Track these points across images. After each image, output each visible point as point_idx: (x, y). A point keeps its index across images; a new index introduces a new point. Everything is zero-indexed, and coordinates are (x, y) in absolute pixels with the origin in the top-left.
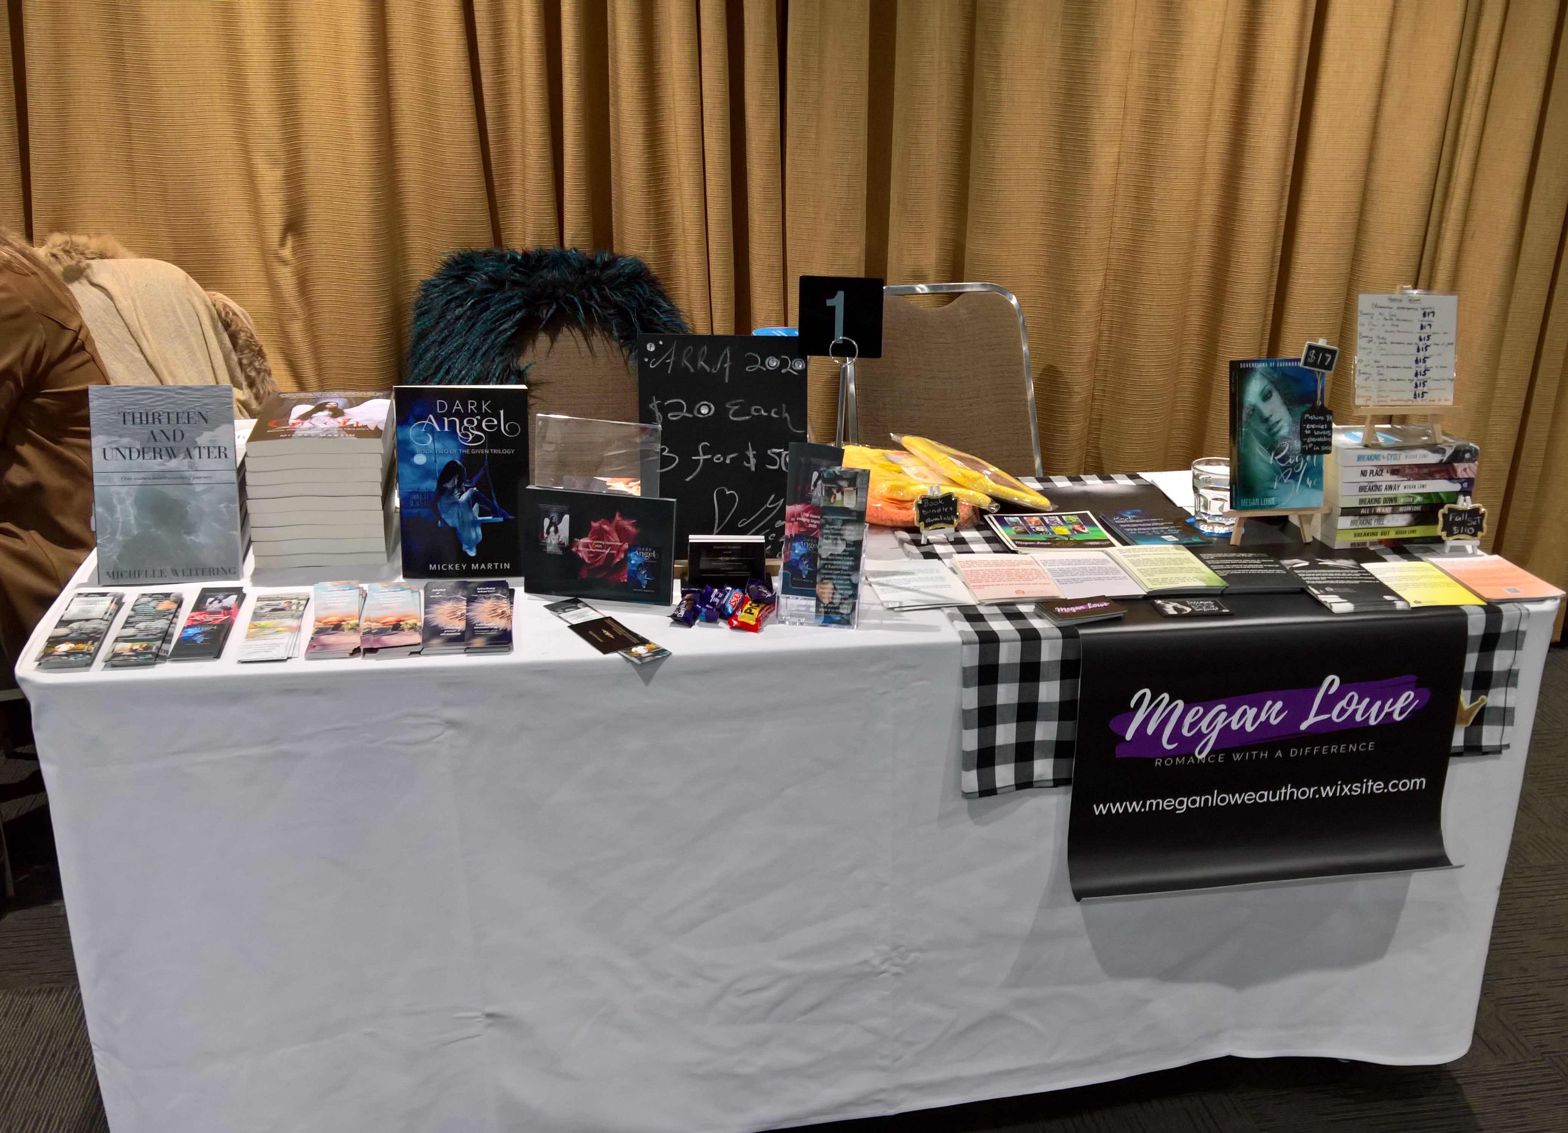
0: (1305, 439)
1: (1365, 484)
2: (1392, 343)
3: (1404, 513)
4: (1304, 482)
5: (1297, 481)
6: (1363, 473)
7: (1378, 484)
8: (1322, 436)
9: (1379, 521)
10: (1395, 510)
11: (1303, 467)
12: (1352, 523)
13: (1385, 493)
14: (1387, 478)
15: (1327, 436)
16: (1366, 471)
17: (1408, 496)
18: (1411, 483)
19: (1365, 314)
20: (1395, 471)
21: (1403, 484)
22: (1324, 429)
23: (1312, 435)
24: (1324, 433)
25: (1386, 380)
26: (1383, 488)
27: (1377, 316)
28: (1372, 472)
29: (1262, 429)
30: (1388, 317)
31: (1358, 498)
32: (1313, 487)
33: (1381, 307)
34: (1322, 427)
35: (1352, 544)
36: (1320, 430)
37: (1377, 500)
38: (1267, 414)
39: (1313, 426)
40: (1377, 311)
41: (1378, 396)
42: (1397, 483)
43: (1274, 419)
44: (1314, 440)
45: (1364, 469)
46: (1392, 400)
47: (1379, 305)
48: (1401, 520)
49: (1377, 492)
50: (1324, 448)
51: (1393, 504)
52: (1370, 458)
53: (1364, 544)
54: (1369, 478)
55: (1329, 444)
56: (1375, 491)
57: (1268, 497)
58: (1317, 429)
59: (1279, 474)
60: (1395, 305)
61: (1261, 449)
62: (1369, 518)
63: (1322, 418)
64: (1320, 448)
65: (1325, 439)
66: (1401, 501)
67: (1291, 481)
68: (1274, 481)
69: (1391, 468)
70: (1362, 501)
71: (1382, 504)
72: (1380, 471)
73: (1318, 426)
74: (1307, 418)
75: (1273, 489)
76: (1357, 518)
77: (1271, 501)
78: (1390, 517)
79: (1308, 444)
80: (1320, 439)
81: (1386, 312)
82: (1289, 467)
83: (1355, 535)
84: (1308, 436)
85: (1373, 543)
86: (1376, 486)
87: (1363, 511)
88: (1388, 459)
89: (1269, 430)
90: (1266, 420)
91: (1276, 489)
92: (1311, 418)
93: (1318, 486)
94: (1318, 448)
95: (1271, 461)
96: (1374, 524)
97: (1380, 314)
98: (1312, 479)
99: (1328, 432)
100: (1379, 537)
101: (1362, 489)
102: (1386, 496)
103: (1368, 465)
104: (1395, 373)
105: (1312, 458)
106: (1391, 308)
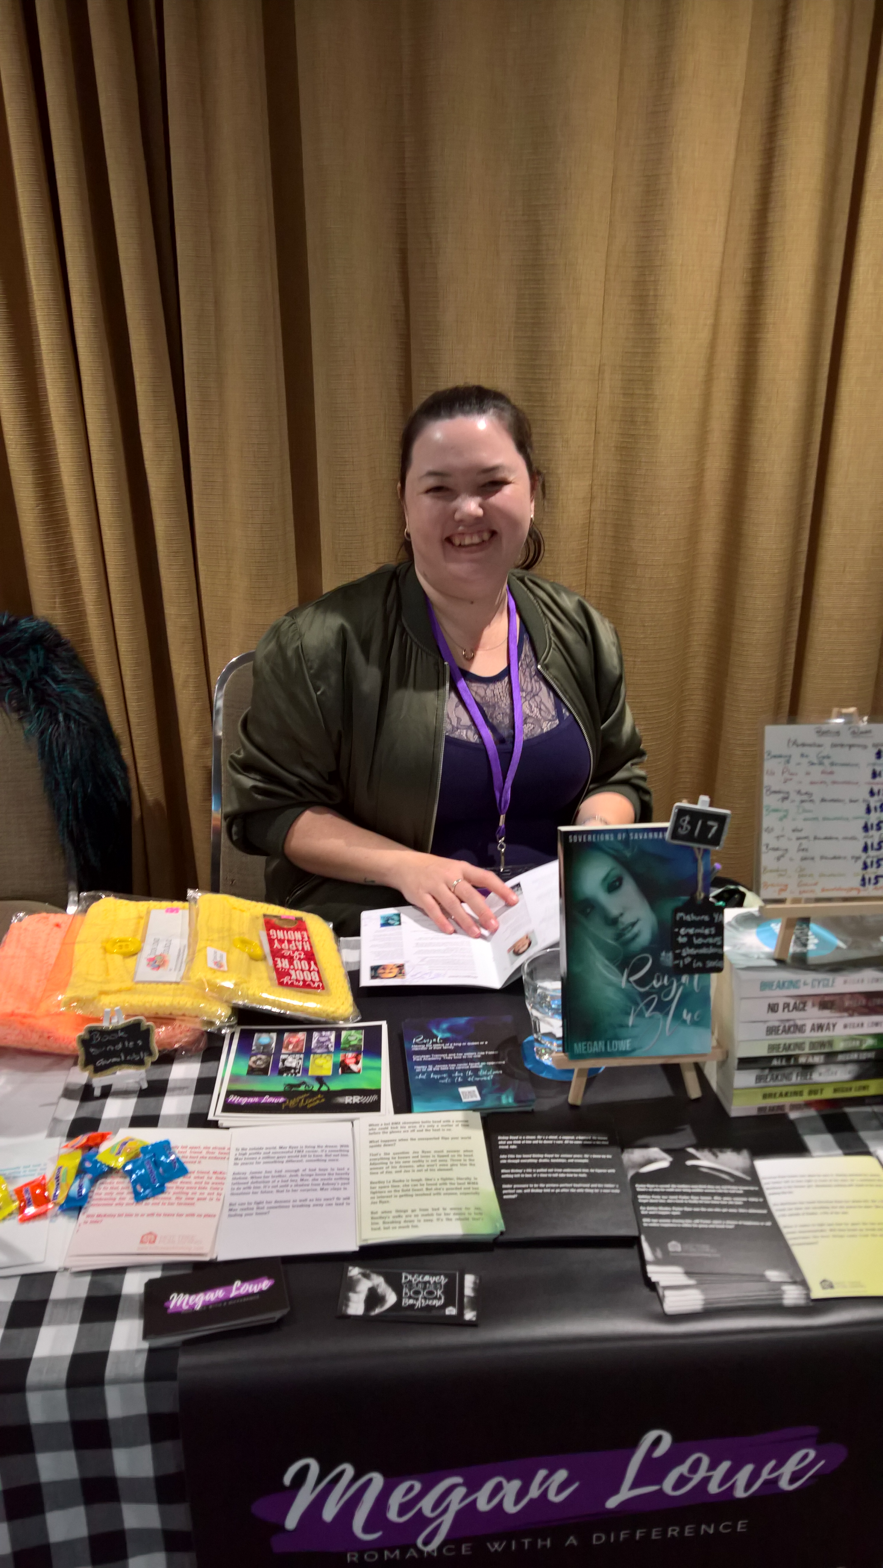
0: (678, 951)
1: (777, 1024)
2: (823, 800)
3: (845, 1063)
4: (677, 1016)
5: (667, 1014)
6: (773, 1008)
7: (799, 1023)
8: (708, 945)
9: (804, 1075)
10: (831, 1057)
11: (676, 993)
12: (759, 1079)
13: (809, 1035)
14: (812, 1015)
15: (714, 945)
16: (777, 1004)
17: (852, 1038)
18: (857, 1019)
19: (775, 757)
20: (827, 1003)
21: (841, 1023)
22: (710, 935)
23: (690, 944)
24: (710, 940)
25: (813, 859)
26: (808, 1028)
27: (796, 758)
28: (786, 1006)
29: (607, 936)
30: (815, 761)
31: (766, 1045)
32: (695, 1023)
33: (803, 745)
34: (707, 931)
35: (760, 1109)
36: (705, 936)
37: (799, 1046)
38: (614, 911)
39: (691, 931)
40: (795, 752)
41: (799, 885)
42: (832, 1021)
43: (627, 919)
44: (693, 951)
45: (773, 1001)
46: (823, 890)
47: (800, 742)
48: (841, 1074)
49: (798, 1035)
50: (710, 964)
51: (827, 1050)
52: (781, 985)
53: (781, 1107)
54: (781, 1015)
55: (720, 957)
56: (794, 1032)
57: (618, 1038)
58: (698, 936)
59: (637, 1004)
60: (827, 741)
61: (606, 966)
62: (787, 1071)
63: (706, 918)
64: (704, 964)
65: (712, 950)
66: (840, 1046)
67: (658, 1015)
68: (629, 1014)
69: (818, 999)
70: (771, 1047)
71: (807, 1051)
72: (801, 1003)
73: (698, 931)
74: (681, 918)
75: (627, 1026)
76: (767, 1071)
77: (625, 1045)
78: (822, 1069)
79: (683, 958)
80: (704, 951)
81: (812, 752)
82: (651, 994)
83: (765, 1096)
84: (683, 946)
85: (795, 1107)
86: (796, 1026)
87: (775, 1063)
88: (813, 986)
89: (619, 936)
90: (613, 922)
91: (633, 1026)
92: (688, 918)
93: (703, 1021)
94: (700, 964)
95: (624, 984)
96: (794, 1079)
97: (802, 755)
98: (691, 1011)
99: (717, 939)
100: (806, 1097)
101: (771, 1030)
102: (814, 1040)
103: (779, 996)
104: (830, 848)
105: (691, 980)
106: (820, 746)
